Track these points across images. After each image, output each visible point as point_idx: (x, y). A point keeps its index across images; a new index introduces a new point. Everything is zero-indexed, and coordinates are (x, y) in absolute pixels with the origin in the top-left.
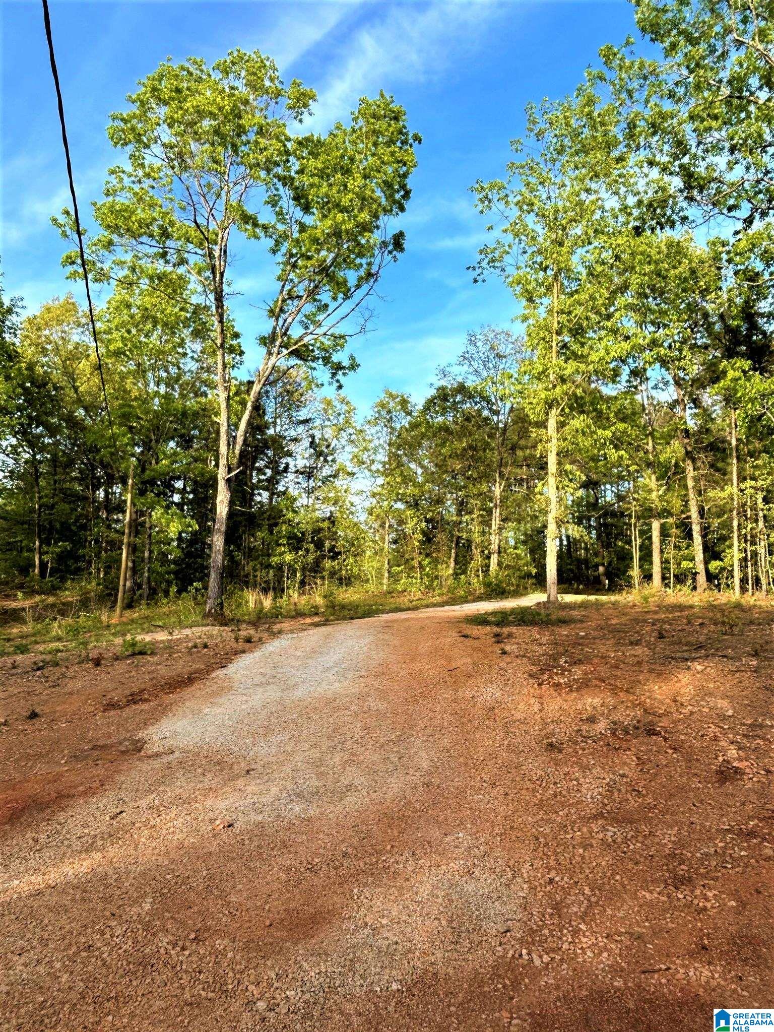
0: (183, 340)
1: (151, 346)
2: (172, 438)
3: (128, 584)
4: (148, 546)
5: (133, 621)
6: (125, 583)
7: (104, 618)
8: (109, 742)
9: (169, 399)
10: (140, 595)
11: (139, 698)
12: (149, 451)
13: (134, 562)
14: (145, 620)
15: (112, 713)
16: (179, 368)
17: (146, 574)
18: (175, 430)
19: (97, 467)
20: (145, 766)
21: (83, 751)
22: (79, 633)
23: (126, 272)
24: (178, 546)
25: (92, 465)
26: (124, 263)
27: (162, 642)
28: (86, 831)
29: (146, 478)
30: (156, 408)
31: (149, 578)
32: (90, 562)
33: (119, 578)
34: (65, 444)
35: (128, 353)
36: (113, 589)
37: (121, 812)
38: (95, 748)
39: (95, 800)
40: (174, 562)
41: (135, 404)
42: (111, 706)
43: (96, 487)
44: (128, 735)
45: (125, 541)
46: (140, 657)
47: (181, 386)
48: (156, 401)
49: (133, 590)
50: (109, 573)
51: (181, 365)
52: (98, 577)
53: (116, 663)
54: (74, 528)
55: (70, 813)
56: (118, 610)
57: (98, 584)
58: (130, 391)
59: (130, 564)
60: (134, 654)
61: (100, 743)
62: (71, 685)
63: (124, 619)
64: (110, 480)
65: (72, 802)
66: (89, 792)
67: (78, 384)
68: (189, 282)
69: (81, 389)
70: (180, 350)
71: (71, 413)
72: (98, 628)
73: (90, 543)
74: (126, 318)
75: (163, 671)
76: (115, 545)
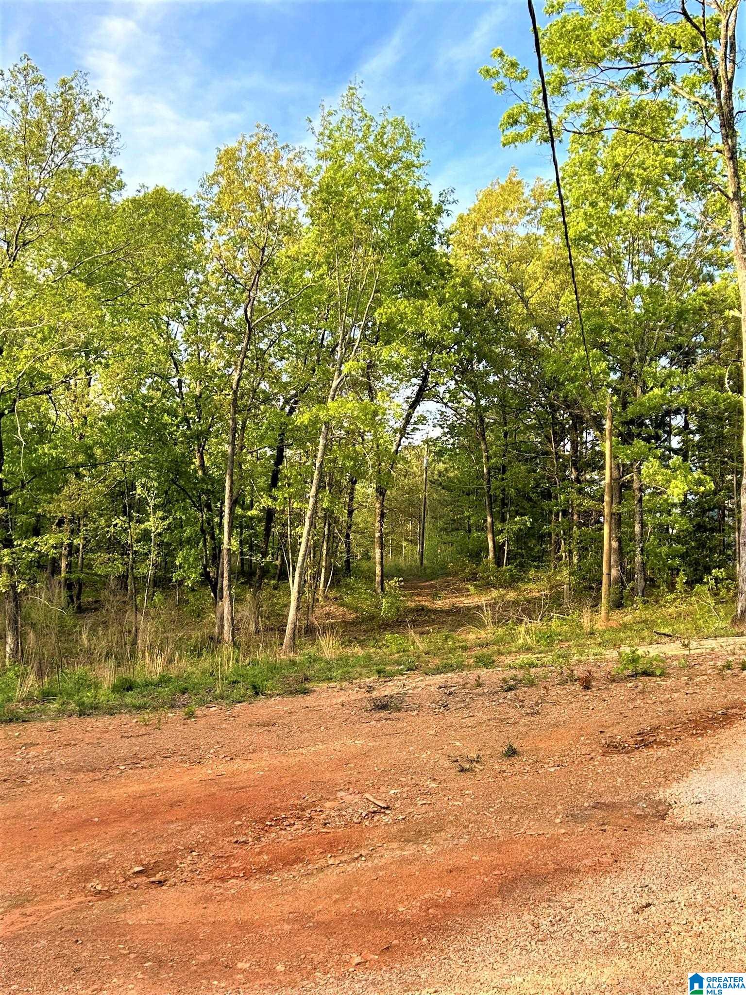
0: (672, 201)
1: (625, 219)
2: (664, 353)
3: (614, 572)
4: (638, 518)
5: (625, 626)
6: (609, 571)
7: (585, 621)
8: (616, 799)
9: (657, 294)
10: (632, 589)
11: (651, 739)
12: (630, 374)
13: (619, 540)
14: (643, 625)
15: (616, 758)
16: (669, 245)
17: (638, 559)
18: (668, 339)
19: (559, 408)
20: (676, 841)
21: (582, 809)
22: (553, 641)
23: (584, 118)
24: (683, 513)
25: (552, 406)
26: (581, 106)
27: (676, 657)
28: (602, 924)
29: (630, 416)
30: (638, 311)
31: (644, 564)
32: (558, 544)
33: (600, 565)
34: (516, 381)
35: (594, 237)
36: (592, 580)
37: (648, 905)
38: (597, 806)
39: (608, 881)
40: (678, 539)
41: (606, 309)
42: (613, 747)
43: (559, 438)
44: (643, 793)
45: (606, 511)
46: (647, 678)
47: (672, 272)
48: (638, 301)
49: (622, 582)
50: (585, 557)
51: (672, 240)
52: (571, 563)
53: (612, 686)
54: (533, 496)
55: (576, 896)
56: (603, 610)
57: (571, 574)
58: (598, 292)
59: (615, 544)
60: (635, 675)
61: (607, 799)
62: (554, 714)
63: (614, 624)
64: (578, 423)
65: (577, 880)
66: (598, 869)
67: (527, 294)
68: (676, 111)
69: (533, 300)
70: (668, 217)
71: (521, 336)
72: (578, 636)
73: (557, 515)
74: (589, 186)
75: (682, 702)
76: (590, 518)
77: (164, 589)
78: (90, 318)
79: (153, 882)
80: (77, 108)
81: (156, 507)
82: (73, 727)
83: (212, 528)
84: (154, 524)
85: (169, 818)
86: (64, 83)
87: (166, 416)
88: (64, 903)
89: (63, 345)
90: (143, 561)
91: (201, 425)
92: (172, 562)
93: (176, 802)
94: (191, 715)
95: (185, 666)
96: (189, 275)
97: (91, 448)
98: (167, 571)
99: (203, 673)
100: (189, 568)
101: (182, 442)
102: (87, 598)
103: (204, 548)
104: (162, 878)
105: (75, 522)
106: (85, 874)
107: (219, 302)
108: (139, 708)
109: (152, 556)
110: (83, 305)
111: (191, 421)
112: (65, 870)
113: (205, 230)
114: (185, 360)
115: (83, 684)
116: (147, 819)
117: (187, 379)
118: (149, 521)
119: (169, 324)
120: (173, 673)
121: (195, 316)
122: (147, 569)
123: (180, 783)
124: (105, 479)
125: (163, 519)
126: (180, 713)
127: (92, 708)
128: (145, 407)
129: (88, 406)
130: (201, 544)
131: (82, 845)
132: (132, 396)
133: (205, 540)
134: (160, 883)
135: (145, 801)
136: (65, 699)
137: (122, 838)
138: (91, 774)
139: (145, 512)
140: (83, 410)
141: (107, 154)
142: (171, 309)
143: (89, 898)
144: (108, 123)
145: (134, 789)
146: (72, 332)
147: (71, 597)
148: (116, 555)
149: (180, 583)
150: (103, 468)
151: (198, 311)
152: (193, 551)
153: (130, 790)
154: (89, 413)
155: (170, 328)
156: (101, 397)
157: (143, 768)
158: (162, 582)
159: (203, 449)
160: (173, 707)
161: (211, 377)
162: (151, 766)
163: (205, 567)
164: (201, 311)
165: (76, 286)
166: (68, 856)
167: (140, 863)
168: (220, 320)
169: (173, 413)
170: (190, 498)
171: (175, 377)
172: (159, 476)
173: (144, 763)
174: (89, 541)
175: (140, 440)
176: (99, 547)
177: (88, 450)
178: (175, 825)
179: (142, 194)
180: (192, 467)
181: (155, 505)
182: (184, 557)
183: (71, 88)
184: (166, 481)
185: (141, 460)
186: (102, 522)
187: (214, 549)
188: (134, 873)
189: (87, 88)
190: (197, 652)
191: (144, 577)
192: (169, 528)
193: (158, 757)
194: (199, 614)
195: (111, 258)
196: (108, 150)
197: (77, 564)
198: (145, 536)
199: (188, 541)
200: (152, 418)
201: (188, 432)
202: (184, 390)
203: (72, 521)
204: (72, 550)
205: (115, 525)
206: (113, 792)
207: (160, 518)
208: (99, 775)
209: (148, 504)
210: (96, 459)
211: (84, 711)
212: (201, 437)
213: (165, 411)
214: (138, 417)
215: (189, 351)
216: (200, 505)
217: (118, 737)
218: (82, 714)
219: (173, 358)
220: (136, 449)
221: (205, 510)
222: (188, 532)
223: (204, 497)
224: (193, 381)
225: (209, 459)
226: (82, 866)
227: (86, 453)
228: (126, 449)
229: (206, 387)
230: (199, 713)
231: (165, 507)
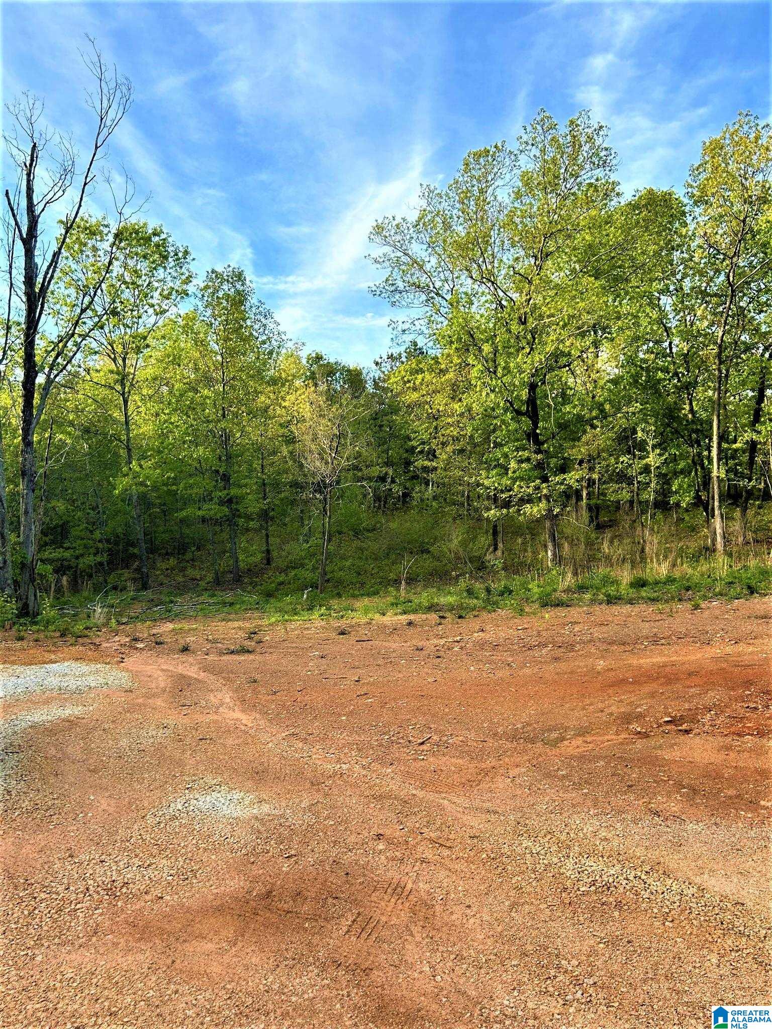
77: (663, 510)
78: (598, 304)
79: (680, 730)
80: (583, 139)
81: (654, 447)
82: (602, 611)
83: (702, 460)
84: (653, 459)
85: (688, 683)
86: (572, 122)
87: (660, 373)
88: (613, 737)
89: (579, 328)
90: (645, 489)
91: (690, 377)
92: (669, 489)
93: (693, 672)
94: (697, 607)
95: (686, 569)
96: (676, 255)
97: (602, 405)
98: (665, 496)
99: (702, 575)
100: (684, 493)
101: (673, 393)
102: (604, 518)
103: (696, 476)
104: (688, 728)
105: (591, 461)
106: (627, 718)
107: (702, 274)
108: (654, 600)
109: (652, 485)
110: (593, 294)
111: (680, 375)
112: (611, 714)
113: (687, 215)
114: (674, 325)
115: (607, 581)
116: (671, 683)
117: (676, 340)
118: (648, 457)
119: (659, 299)
120: (677, 574)
121: (681, 288)
122: (649, 496)
123: (694, 658)
124: (613, 428)
125: (660, 455)
126: (689, 605)
127: (616, 598)
128: (642, 368)
129: (598, 372)
130: (693, 474)
131: (623, 697)
132: (631, 361)
133: (696, 471)
134: (687, 732)
135: (668, 669)
136: (595, 591)
137: (652, 695)
138: (623, 647)
139: (645, 450)
140: (593, 376)
141: (607, 172)
142: (661, 286)
143: (632, 736)
144: (607, 146)
145: (657, 660)
146: (585, 317)
147: (591, 517)
148: (624, 485)
149: (678, 505)
150: (611, 419)
151: (684, 284)
152: (686, 480)
153: (654, 660)
154: (599, 378)
155: (661, 302)
156: (607, 364)
157: (662, 645)
158: (662, 505)
159: (692, 396)
160: (680, 600)
161: (696, 337)
162: (669, 644)
163: (698, 491)
164: (687, 284)
165: (589, 280)
166: (612, 704)
167: (668, 714)
168: (703, 288)
169: (665, 370)
170: (683, 437)
171: (666, 341)
172: (656, 422)
173: (663, 641)
174: (603, 476)
175: (640, 394)
176: (611, 480)
177: (600, 407)
178: (694, 689)
179: (636, 198)
180: (683, 412)
181: (653, 445)
182: (679, 484)
183: (577, 125)
184: (661, 425)
185: (641, 410)
186: (613, 461)
187: (704, 477)
188: (665, 722)
189: (590, 122)
190: (695, 558)
191: (648, 501)
192: (666, 462)
193: (673, 637)
194: (694, 529)
195: (612, 255)
196: (608, 169)
197: (594, 493)
198: (646, 469)
199: (682, 472)
200: (648, 376)
201: (679, 384)
202: (674, 350)
203: (589, 461)
204: (591, 483)
205: (622, 462)
206: (642, 661)
207: (658, 455)
208: (628, 648)
209: (647, 444)
210: (606, 413)
211: (611, 600)
212: (688, 387)
213: (658, 369)
214: (638, 376)
215: (677, 318)
216: (691, 442)
217: (640, 621)
218: (609, 602)
219: (664, 326)
220: (637, 402)
221: (695, 446)
222: (682, 465)
223: (694, 436)
224: (682, 342)
225: (697, 405)
226: (624, 712)
227: (599, 409)
228: (629, 403)
229: (692, 347)
230: (703, 606)
231: (662, 446)
